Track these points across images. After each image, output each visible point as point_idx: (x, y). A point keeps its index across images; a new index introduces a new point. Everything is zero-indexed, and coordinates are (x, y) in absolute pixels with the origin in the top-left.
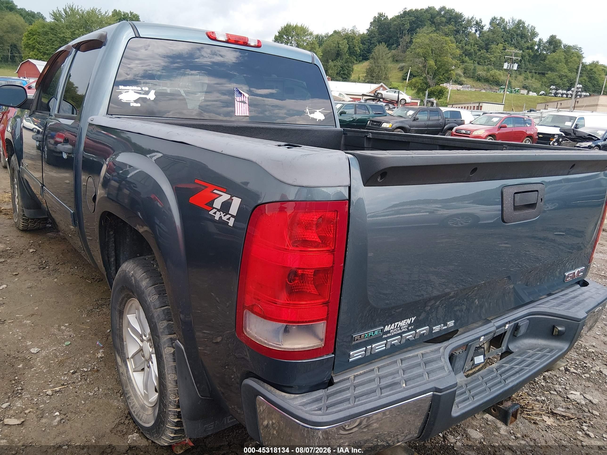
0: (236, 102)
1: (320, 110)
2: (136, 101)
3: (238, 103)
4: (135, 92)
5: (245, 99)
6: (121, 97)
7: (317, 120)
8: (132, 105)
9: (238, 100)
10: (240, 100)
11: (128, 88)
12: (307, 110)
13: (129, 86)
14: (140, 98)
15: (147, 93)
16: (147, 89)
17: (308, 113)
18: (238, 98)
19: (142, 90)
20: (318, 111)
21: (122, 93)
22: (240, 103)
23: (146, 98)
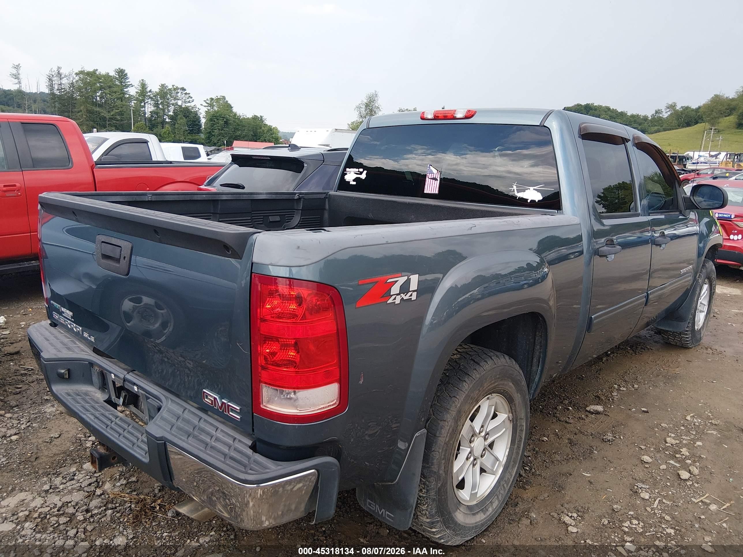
0: (427, 179)
1: (535, 188)
3: (430, 179)
5: (437, 176)
7: (529, 201)
9: (430, 177)
10: (432, 177)
12: (515, 188)
13: (352, 168)
14: (357, 178)
15: (361, 173)
17: (516, 191)
18: (430, 174)
20: (532, 188)
22: (432, 180)
23: (359, 178)
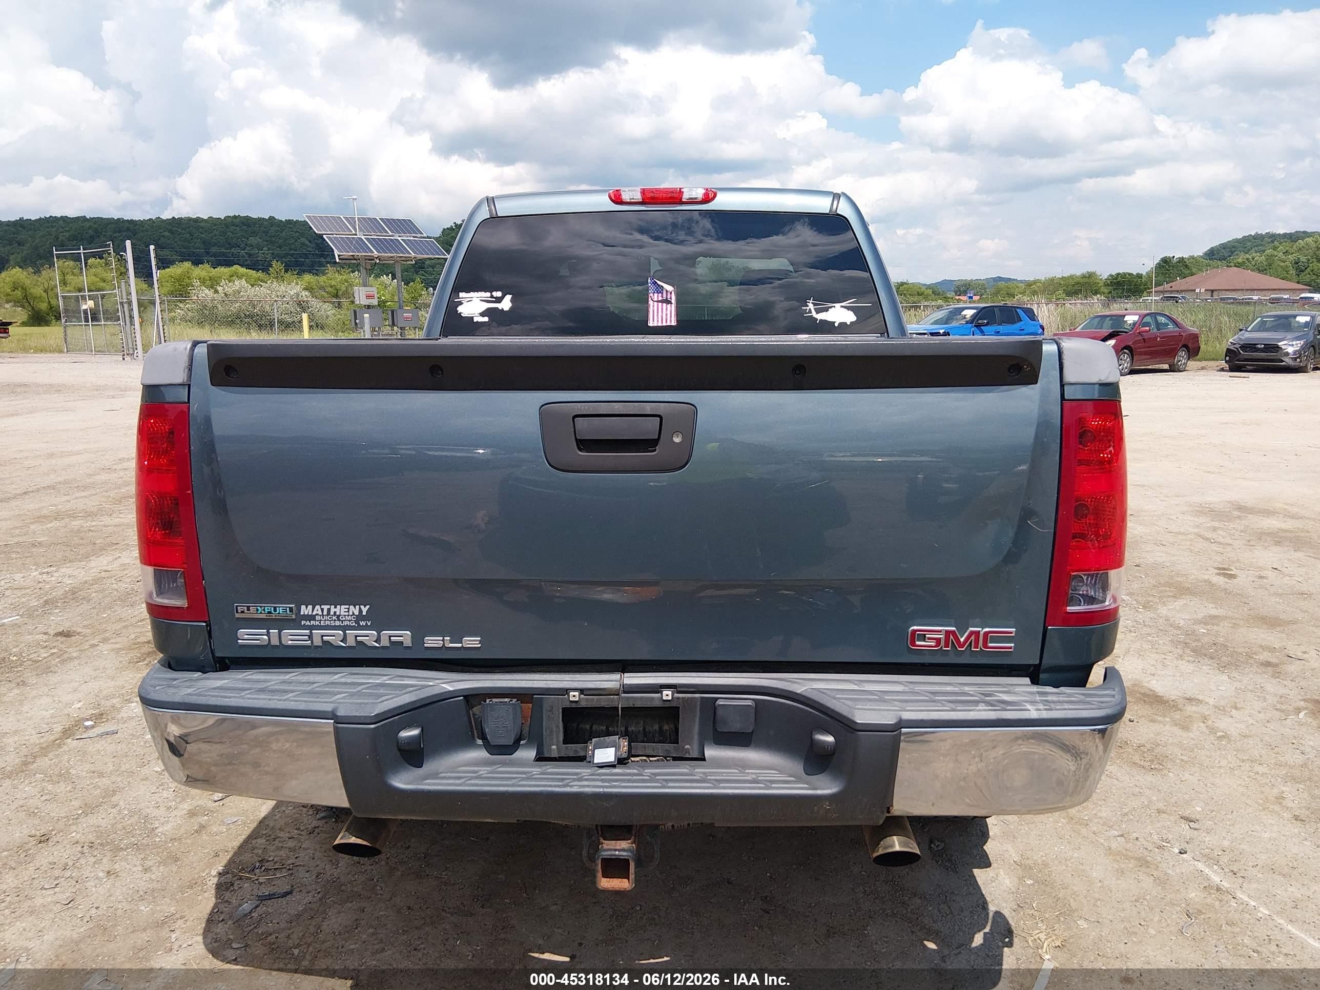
0: (651, 302)
1: (843, 304)
2: (482, 314)
3: (656, 303)
4: (481, 300)
5: (669, 297)
6: (460, 309)
7: (836, 325)
8: (475, 320)
9: (656, 299)
10: (660, 298)
11: (472, 294)
12: (811, 306)
13: (474, 291)
14: (489, 309)
15: (499, 300)
16: (499, 294)
17: (813, 311)
18: (656, 295)
19: (492, 297)
20: (838, 305)
21: (462, 303)
22: (660, 304)
23: (496, 309)
